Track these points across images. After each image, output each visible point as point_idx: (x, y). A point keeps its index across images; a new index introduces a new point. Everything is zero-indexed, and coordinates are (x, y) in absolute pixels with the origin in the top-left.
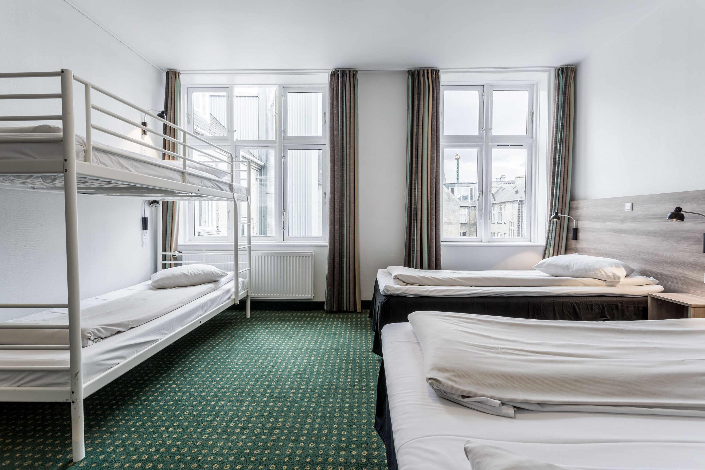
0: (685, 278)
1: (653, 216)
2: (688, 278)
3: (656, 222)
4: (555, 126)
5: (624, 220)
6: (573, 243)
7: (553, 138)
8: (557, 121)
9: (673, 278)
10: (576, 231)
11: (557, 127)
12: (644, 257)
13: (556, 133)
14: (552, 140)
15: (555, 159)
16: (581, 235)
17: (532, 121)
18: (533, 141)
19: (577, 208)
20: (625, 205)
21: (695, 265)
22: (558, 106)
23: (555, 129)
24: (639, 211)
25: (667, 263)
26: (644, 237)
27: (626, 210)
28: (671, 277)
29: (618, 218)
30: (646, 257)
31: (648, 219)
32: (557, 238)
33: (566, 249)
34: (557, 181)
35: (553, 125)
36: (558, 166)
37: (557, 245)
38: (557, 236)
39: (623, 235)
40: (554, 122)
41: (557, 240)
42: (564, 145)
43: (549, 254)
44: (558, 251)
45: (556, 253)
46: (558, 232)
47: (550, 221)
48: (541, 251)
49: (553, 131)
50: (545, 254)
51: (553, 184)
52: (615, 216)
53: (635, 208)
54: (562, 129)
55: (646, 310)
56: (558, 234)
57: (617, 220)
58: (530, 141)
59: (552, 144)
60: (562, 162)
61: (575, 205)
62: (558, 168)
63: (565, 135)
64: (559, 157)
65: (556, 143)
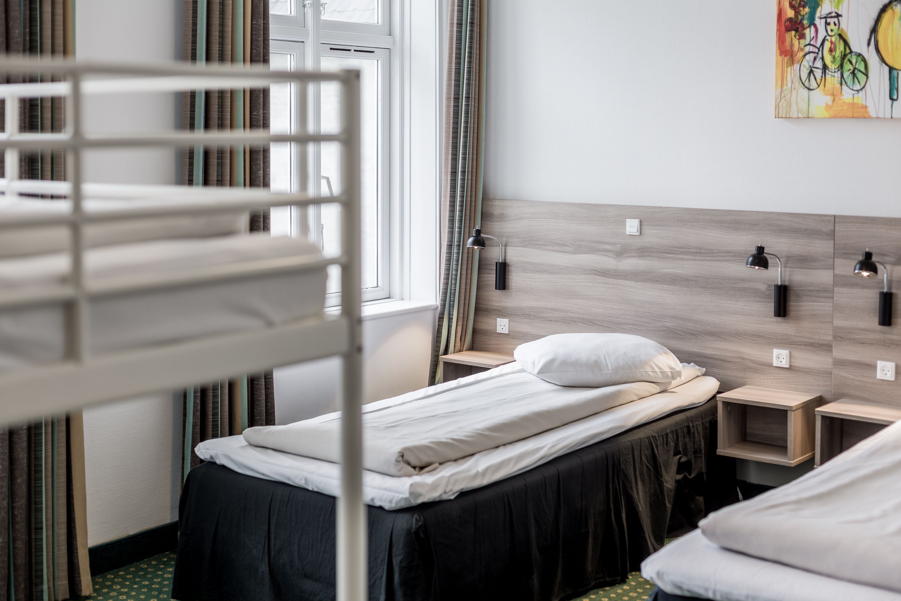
0: (743, 358)
1: (682, 248)
2: (748, 359)
3: (689, 260)
4: (455, 22)
5: (622, 252)
6: (495, 297)
7: (451, 48)
9: (721, 360)
10: (502, 269)
11: (460, 25)
12: (668, 324)
13: (459, 39)
14: (451, 54)
15: (457, 99)
16: (515, 278)
18: (394, 43)
20: (625, 222)
21: (758, 336)
23: (455, 29)
24: (654, 236)
26: (665, 286)
27: (627, 233)
28: (718, 359)
30: (671, 324)
31: (673, 254)
32: (463, 286)
33: (477, 310)
34: (464, 154)
35: (452, 19)
36: (467, 117)
37: (462, 302)
38: (464, 281)
39: (620, 282)
40: (453, 11)
41: (463, 291)
42: (474, 70)
43: (449, 327)
44: (464, 318)
45: (460, 323)
46: (464, 272)
47: (450, 246)
48: (430, 319)
49: (451, 31)
50: (440, 326)
51: (455, 160)
52: (603, 243)
53: (647, 230)
54: (472, 31)
55: (714, 424)
56: (464, 276)
57: (608, 251)
58: (386, 42)
59: (450, 63)
60: (472, 109)
61: (497, 209)
62: (466, 122)
63: (475, 45)
64: (468, 98)
65: (458, 63)
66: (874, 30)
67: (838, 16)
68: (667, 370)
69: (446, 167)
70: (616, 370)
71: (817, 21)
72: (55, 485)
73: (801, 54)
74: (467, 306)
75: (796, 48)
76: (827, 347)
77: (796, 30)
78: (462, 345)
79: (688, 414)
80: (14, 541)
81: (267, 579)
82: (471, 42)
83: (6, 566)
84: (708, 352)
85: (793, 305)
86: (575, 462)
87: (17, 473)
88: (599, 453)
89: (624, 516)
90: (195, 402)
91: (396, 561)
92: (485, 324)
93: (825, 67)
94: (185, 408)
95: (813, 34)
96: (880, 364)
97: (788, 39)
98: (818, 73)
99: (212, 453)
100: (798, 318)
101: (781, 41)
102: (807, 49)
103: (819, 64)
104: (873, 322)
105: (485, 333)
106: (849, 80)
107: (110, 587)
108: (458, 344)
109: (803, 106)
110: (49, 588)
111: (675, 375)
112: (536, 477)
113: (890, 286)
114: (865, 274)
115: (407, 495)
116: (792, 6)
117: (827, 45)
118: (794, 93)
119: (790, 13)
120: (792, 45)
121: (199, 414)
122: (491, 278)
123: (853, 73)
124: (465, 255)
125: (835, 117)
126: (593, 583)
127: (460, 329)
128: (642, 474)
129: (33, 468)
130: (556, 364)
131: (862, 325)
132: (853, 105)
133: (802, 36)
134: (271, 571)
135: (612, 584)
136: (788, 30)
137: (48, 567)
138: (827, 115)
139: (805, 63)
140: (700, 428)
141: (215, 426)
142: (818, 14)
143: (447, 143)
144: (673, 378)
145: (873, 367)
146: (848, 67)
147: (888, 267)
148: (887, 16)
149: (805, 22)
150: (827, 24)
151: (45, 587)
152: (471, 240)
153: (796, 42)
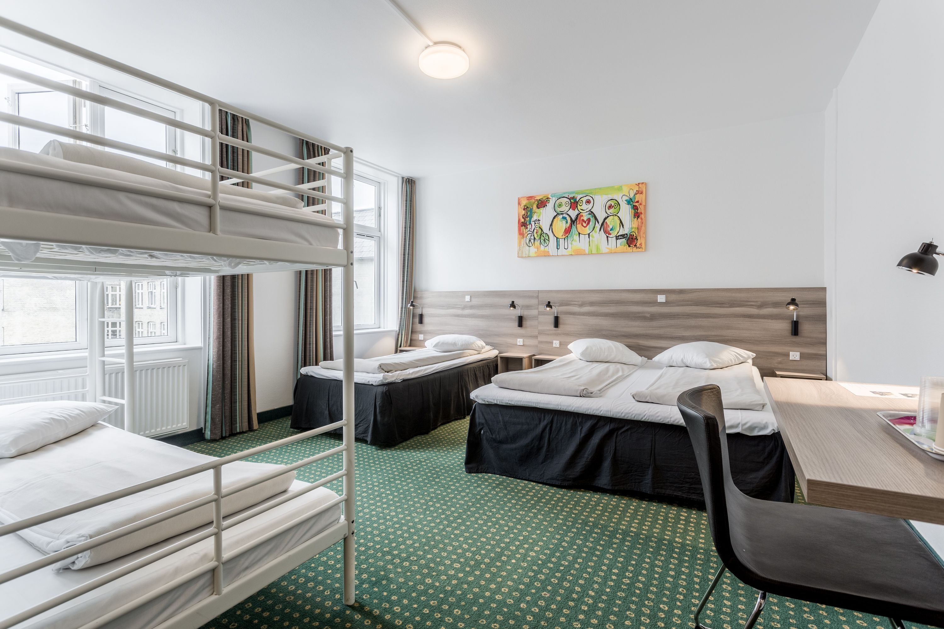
0: (507, 343)
1: (484, 305)
2: (509, 343)
3: (488, 309)
4: (404, 227)
5: (464, 308)
6: (418, 327)
7: (402, 236)
8: (406, 223)
10: (421, 316)
11: (405, 228)
12: (482, 333)
13: (405, 233)
14: (402, 238)
15: (404, 255)
16: (426, 320)
17: (380, 215)
18: (381, 236)
19: (421, 298)
20: (465, 297)
21: (512, 335)
22: (406, 210)
23: (404, 229)
24: (475, 301)
25: (496, 335)
26: (479, 319)
27: (466, 301)
28: (498, 344)
29: (459, 306)
31: (482, 307)
32: (407, 323)
33: (412, 332)
34: (407, 274)
35: (403, 226)
36: (408, 261)
37: (406, 329)
38: (407, 321)
39: (464, 319)
40: (403, 223)
41: (407, 324)
42: (410, 244)
43: (402, 337)
44: (408, 335)
45: (406, 336)
46: (407, 318)
47: (402, 308)
48: (394, 335)
49: (402, 230)
50: (398, 337)
51: (403, 277)
52: (457, 305)
53: (473, 299)
54: (410, 230)
55: (497, 365)
56: (407, 319)
57: (459, 308)
58: (378, 234)
59: (402, 241)
60: (410, 258)
61: (419, 295)
62: (408, 263)
63: (411, 236)
64: (408, 254)
65: (405, 242)
66: (551, 225)
67: (539, 220)
68: (480, 345)
69: (400, 279)
70: (462, 345)
71: (532, 223)
72: (243, 386)
73: (527, 234)
74: (408, 330)
75: (524, 233)
76: (536, 337)
77: (525, 226)
78: (406, 344)
79: (488, 361)
80: (225, 406)
81: (328, 417)
82: (409, 234)
83: (221, 415)
84: (495, 342)
85: (524, 323)
86: (446, 373)
87: (226, 379)
88: (455, 371)
89: (465, 394)
90: (302, 357)
91: (378, 404)
92: (415, 337)
93: (535, 238)
94: (298, 360)
95: (530, 227)
96: (554, 342)
97: (522, 229)
98: (532, 241)
99: (307, 371)
100: (526, 327)
101: (519, 230)
102: (528, 232)
103: (532, 238)
104: (552, 327)
105: (415, 340)
106: (543, 243)
107: (266, 427)
108: (405, 344)
109: (527, 252)
110: (239, 426)
111: (483, 347)
112: (432, 377)
113: (557, 314)
114: (548, 309)
115: (382, 379)
116: (523, 218)
117: (535, 231)
118: (524, 248)
119: (523, 220)
120: (523, 231)
121: (303, 362)
122: (417, 320)
123: (544, 240)
124: (407, 311)
125: (538, 256)
126: (453, 418)
127: (405, 338)
128: (471, 380)
129: (233, 378)
130: (440, 344)
131: (548, 328)
132: (544, 251)
133: (527, 228)
134: (329, 413)
135: (460, 419)
136: (522, 226)
137: (239, 418)
138: (535, 255)
139: (528, 237)
140: (492, 366)
141: (310, 362)
142: (532, 220)
143: (401, 270)
144: (482, 348)
145: (552, 343)
146: (542, 238)
147: (557, 307)
148: (555, 220)
149: (528, 223)
150: (535, 223)
151: (238, 425)
152: (409, 305)
153: (524, 230)
